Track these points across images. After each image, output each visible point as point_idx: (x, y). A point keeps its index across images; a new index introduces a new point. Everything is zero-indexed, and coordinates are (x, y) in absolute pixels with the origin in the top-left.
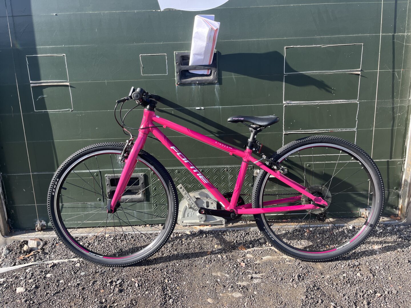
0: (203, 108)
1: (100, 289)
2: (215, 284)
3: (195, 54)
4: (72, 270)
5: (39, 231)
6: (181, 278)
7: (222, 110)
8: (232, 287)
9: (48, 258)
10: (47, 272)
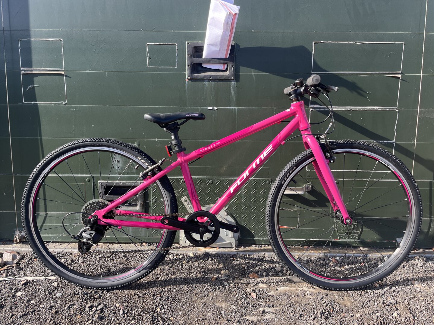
0: (216, 108)
1: (76, 314)
2: (218, 317)
3: (209, 45)
4: (47, 289)
5: (17, 243)
6: (176, 307)
7: (237, 112)
8: (238, 321)
9: (23, 274)
10: (17, 289)
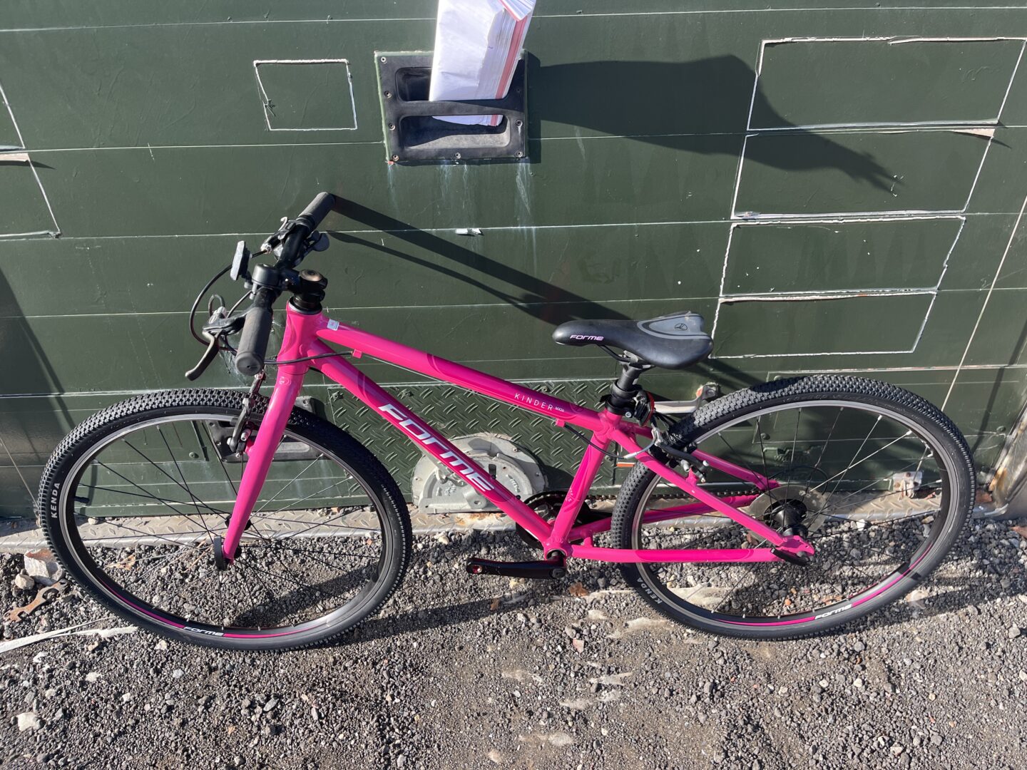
0: (477, 231)
1: (224, 725)
2: (509, 706)
4: (149, 661)
6: (424, 688)
7: (536, 237)
8: (550, 715)
10: (85, 667)
